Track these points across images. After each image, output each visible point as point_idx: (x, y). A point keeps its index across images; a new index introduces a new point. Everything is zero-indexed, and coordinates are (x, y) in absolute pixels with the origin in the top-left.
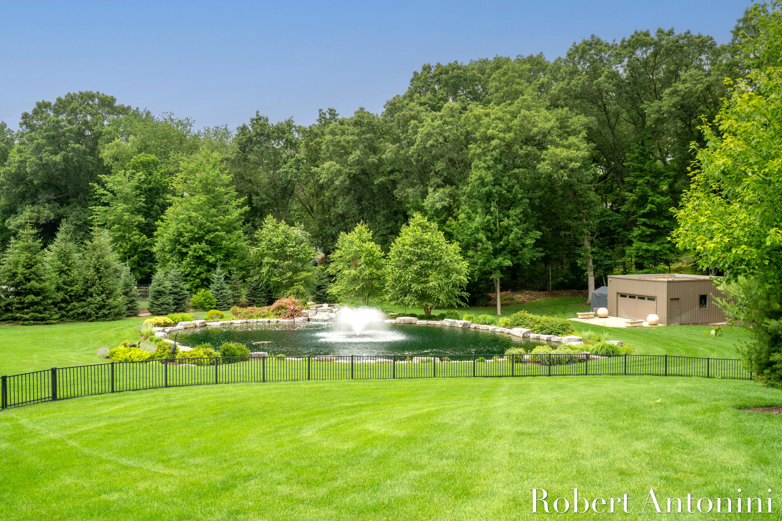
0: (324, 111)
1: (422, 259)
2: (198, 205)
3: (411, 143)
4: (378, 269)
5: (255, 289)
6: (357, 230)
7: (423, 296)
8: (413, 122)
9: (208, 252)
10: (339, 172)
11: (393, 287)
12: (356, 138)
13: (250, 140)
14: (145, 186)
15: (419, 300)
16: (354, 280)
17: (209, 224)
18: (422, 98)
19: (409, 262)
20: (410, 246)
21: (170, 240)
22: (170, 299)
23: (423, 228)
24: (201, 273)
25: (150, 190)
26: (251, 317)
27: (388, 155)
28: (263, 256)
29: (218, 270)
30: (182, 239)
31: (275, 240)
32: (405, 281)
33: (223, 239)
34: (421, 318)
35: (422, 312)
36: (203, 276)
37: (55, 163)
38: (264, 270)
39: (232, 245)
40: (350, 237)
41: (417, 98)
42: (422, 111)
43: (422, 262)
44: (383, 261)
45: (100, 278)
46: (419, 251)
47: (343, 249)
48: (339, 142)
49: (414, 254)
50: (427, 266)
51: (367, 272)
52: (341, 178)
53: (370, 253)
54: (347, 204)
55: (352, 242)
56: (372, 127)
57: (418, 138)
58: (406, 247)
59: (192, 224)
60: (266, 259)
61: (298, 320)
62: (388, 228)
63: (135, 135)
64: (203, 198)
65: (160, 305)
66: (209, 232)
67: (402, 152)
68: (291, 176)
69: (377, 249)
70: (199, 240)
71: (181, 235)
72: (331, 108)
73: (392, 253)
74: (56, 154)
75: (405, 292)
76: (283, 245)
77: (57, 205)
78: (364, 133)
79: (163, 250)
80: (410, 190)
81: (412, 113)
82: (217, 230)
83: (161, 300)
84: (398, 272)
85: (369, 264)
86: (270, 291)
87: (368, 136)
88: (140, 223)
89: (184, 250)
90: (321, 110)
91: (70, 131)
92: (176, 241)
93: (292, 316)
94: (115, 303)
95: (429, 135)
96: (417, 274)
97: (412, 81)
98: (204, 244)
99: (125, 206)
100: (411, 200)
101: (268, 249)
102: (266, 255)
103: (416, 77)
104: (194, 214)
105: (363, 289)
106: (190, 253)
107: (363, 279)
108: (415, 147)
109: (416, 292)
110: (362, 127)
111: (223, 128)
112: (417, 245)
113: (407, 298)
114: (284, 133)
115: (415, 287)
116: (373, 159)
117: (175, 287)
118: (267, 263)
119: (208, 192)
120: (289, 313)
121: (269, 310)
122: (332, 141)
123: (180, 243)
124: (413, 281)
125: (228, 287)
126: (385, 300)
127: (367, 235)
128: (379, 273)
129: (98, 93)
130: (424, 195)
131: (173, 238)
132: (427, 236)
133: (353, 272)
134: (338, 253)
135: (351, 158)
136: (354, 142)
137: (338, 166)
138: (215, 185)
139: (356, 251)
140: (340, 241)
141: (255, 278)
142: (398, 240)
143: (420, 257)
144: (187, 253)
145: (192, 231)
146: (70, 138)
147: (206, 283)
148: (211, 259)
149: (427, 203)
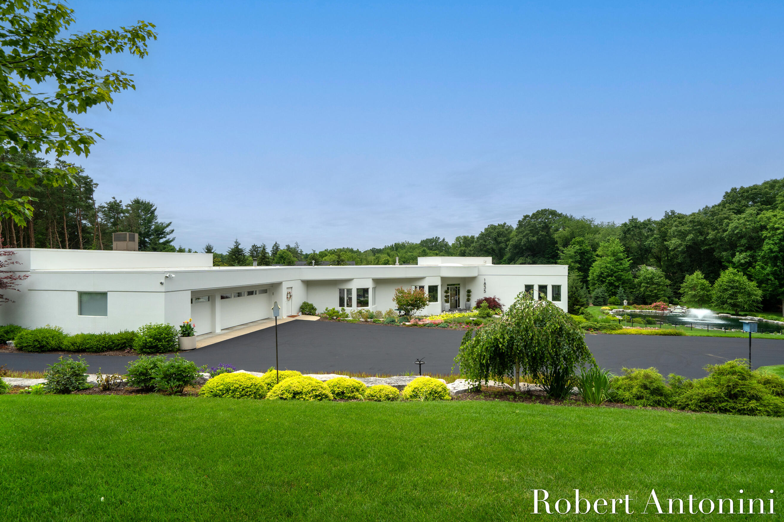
0: (668, 212)
1: (733, 289)
2: (610, 261)
3: (725, 231)
4: (707, 292)
5: (637, 297)
6: (695, 274)
7: (734, 306)
8: (726, 221)
9: (615, 281)
10: (681, 245)
11: (717, 300)
12: (691, 228)
13: (629, 229)
14: (579, 251)
15: (731, 307)
16: (694, 296)
17: (615, 269)
18: (731, 206)
19: (726, 290)
20: (727, 282)
21: (597, 276)
22: (602, 300)
23: (734, 274)
24: (612, 289)
25: (581, 253)
26: (643, 309)
27: (710, 237)
28: (641, 283)
29: (620, 289)
30: (603, 275)
31: (648, 276)
32: (723, 298)
33: (622, 275)
34: (733, 315)
35: (734, 313)
36: (613, 291)
37: (534, 241)
38: (642, 289)
39: (626, 278)
40: (691, 277)
41: (728, 206)
42: (732, 215)
43: (734, 290)
44: (711, 288)
45: (577, 291)
46: (732, 285)
47: (688, 282)
48: (681, 230)
49: (729, 286)
50: (736, 292)
51: (702, 293)
52: (682, 247)
53: (703, 284)
54: (684, 258)
55: (693, 280)
56: (700, 223)
57: (730, 228)
58: (724, 283)
59: (607, 269)
60: (643, 284)
61: (666, 312)
62: (709, 270)
63: (569, 228)
64: (613, 258)
65: (597, 302)
66: (615, 272)
67: (719, 235)
68: (652, 246)
69: (706, 282)
70: (612, 276)
71: (602, 273)
72: (672, 210)
73: (716, 285)
74: (534, 237)
75: (723, 303)
76: (652, 278)
77: (532, 257)
78: (695, 226)
79: (593, 279)
80: (724, 253)
81: (725, 216)
82: (619, 272)
83: (598, 300)
84: (719, 294)
85: (703, 289)
86: (644, 298)
87: (698, 227)
88: (578, 267)
89: (604, 280)
90: (666, 211)
91: (540, 227)
92: (600, 276)
93: (663, 310)
94: (583, 300)
95: (736, 228)
96: (730, 295)
97: (724, 196)
98: (613, 278)
99: (572, 260)
100: (725, 258)
101: (644, 280)
102: (643, 282)
103: (727, 195)
104: (609, 265)
105: (699, 300)
106: (607, 281)
107: (699, 296)
108: (727, 233)
109: (730, 303)
110: (694, 223)
111: (612, 222)
112: (730, 282)
113: (725, 306)
114: (647, 225)
115: (729, 301)
116: (701, 238)
117: (603, 295)
118: (644, 286)
119: (614, 256)
120: (662, 309)
121: (651, 307)
122: (676, 230)
123: (602, 277)
124: (728, 298)
125: (625, 296)
126: (712, 306)
127: (701, 276)
128: (708, 293)
129: (549, 209)
130: (733, 255)
131: (598, 274)
132: (737, 278)
133: (694, 293)
134: (685, 284)
135: (688, 238)
136: (690, 230)
137: (680, 242)
138: (618, 253)
139: (695, 284)
140: (686, 278)
141: (637, 292)
142: (719, 279)
143: (732, 288)
144: (605, 281)
145: (607, 272)
146: (540, 230)
147: (615, 294)
148: (617, 284)
149: (735, 260)
